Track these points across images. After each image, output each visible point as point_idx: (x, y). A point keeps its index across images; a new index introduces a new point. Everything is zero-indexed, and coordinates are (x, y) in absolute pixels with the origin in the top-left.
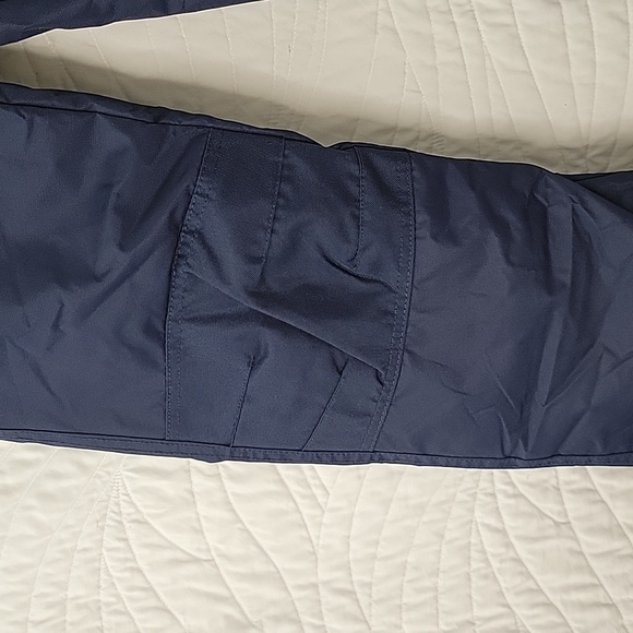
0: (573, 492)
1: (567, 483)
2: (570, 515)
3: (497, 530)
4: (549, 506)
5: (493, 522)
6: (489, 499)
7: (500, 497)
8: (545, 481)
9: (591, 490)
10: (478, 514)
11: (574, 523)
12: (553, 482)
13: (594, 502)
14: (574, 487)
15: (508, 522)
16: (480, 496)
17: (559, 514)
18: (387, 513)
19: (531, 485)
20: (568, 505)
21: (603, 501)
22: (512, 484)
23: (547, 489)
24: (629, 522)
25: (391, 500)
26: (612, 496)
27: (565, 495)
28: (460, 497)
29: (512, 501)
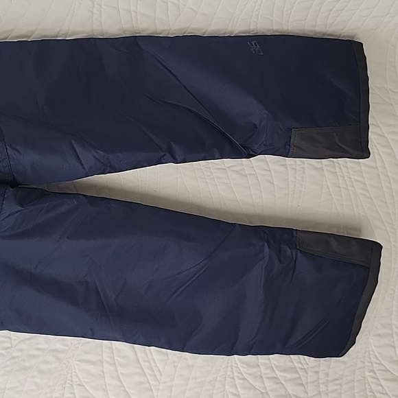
0: (268, 378)
1: (265, 374)
2: (268, 389)
3: (235, 395)
4: (257, 384)
5: (233, 391)
6: (231, 380)
7: (236, 379)
8: (256, 373)
10: (227, 387)
11: (269, 392)
12: (259, 373)
13: (278, 383)
14: (268, 376)
15: (241, 391)
16: (228, 379)
17: (263, 388)
18: (187, 385)
19: (250, 374)
20: (267, 385)
21: (281, 383)
22: (241, 373)
23: (256, 377)
24: (294, 393)
25: (189, 379)
26: (285, 381)
27: (265, 379)
28: (219, 378)
29: (242, 381)
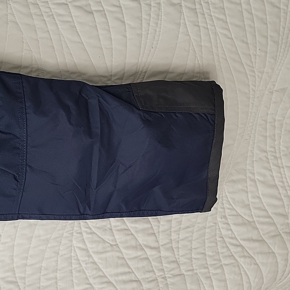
9: (127, 229)
